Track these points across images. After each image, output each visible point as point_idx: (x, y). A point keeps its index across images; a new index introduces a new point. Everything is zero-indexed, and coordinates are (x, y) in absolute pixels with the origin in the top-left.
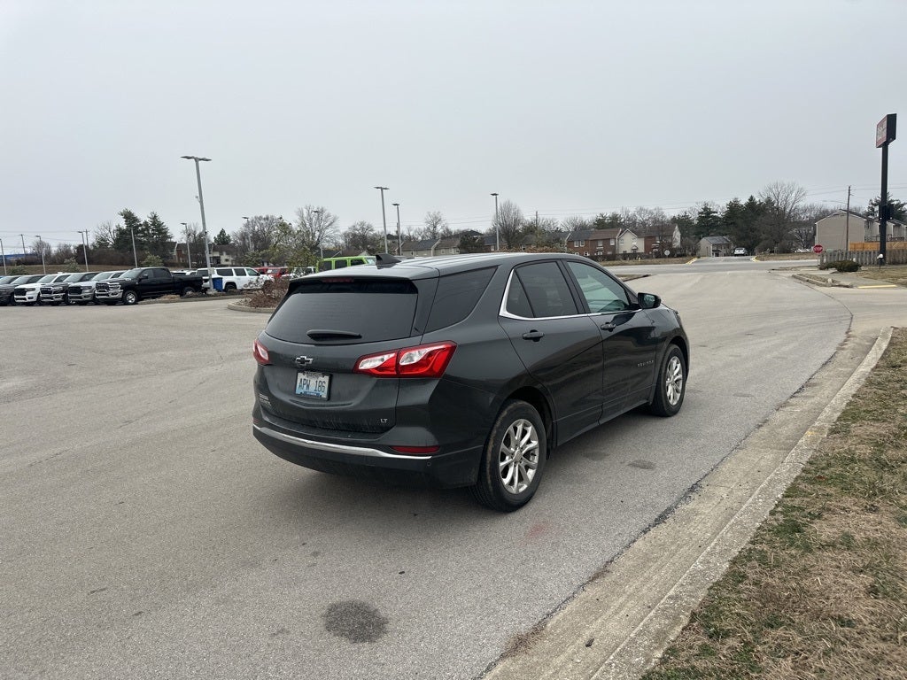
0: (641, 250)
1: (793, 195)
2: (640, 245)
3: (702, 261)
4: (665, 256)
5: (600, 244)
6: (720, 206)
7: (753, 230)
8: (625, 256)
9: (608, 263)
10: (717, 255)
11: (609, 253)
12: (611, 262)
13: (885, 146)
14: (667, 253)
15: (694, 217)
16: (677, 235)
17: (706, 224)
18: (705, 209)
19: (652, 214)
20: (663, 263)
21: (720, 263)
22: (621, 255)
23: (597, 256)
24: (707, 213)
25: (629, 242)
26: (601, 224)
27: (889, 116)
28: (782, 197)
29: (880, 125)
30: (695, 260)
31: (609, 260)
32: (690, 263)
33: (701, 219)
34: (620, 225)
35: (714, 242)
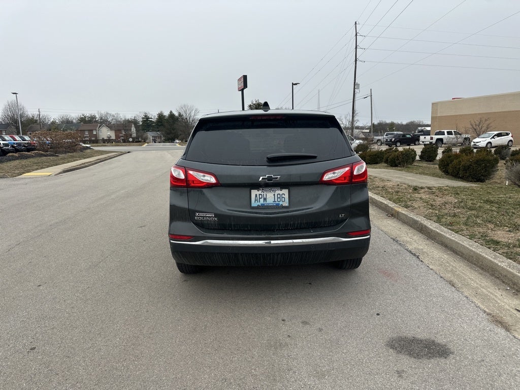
0: (113, 137)
1: (193, 112)
2: (112, 134)
3: (150, 145)
4: (130, 142)
5: (87, 133)
6: (154, 115)
7: (174, 130)
8: (104, 141)
9: (94, 145)
10: (155, 142)
11: (93, 139)
12: (96, 145)
13: (242, 90)
14: (131, 140)
15: (140, 120)
16: (133, 129)
17: (147, 125)
18: (146, 116)
19: (114, 116)
20: (128, 146)
21: (161, 146)
22: (102, 140)
23: (85, 140)
24: (146, 119)
25: (105, 133)
26: (83, 120)
27: (244, 76)
28: (188, 112)
29: (239, 80)
30: (146, 144)
31: (94, 143)
32: (144, 146)
33: (143, 122)
34: (96, 122)
35: (153, 135)
